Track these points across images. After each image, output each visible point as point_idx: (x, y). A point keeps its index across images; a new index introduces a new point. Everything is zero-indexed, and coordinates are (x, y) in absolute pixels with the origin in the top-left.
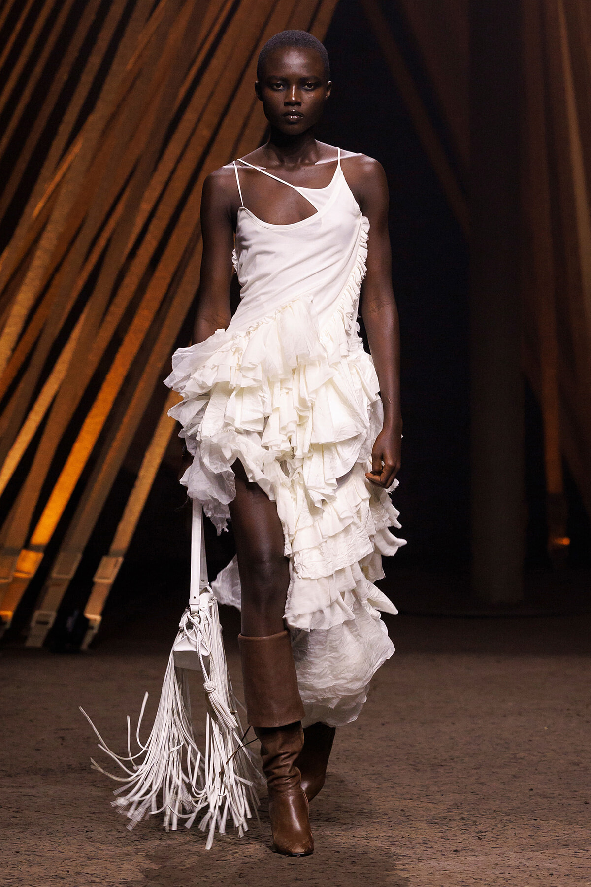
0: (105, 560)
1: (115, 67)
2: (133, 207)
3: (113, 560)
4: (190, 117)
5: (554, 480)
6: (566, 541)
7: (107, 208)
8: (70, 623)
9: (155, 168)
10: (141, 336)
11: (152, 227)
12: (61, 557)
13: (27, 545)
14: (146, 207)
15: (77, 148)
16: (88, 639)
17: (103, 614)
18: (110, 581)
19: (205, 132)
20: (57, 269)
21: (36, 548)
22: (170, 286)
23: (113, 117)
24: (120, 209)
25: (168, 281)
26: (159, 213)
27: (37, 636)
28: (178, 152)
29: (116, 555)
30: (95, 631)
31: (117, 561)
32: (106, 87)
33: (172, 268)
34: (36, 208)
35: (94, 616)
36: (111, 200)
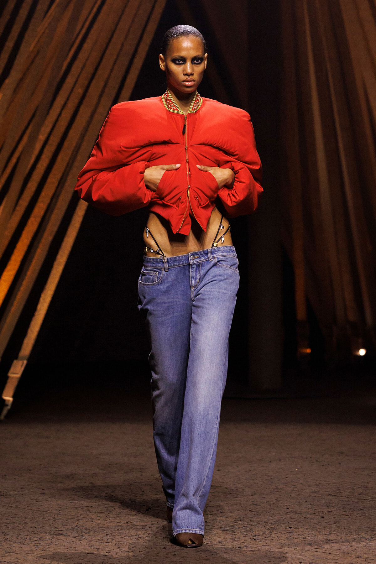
0: (15, 362)
1: (22, 48)
2: (33, 138)
3: (21, 363)
4: (70, 80)
5: (301, 312)
6: (309, 351)
7: (17, 138)
9: (48, 113)
10: (39, 220)
11: (45, 151)
14: (42, 137)
16: (5, 412)
17: (14, 397)
18: (18, 376)
19: (79, 90)
22: (57, 188)
23: (21, 80)
24: (25, 139)
25: (56, 184)
26: (50, 142)
28: (62, 103)
29: (23, 359)
30: (9, 407)
31: (23, 363)
32: (17, 62)
33: (59, 176)
35: (8, 398)
36: (20, 133)
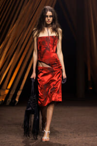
0: (19, 91)
2: (23, 35)
4: (32, 21)
5: (89, 79)
6: (91, 88)
8: (13, 101)
9: (27, 29)
11: (26, 39)
12: (12, 91)
13: (7, 89)
14: (25, 35)
15: (15, 25)
16: (16, 104)
17: (19, 99)
18: (20, 94)
20: (11, 45)
21: (8, 89)
24: (21, 35)
27: (8, 103)
30: (17, 102)
31: (21, 91)
34: (8, 35)
35: (17, 100)
